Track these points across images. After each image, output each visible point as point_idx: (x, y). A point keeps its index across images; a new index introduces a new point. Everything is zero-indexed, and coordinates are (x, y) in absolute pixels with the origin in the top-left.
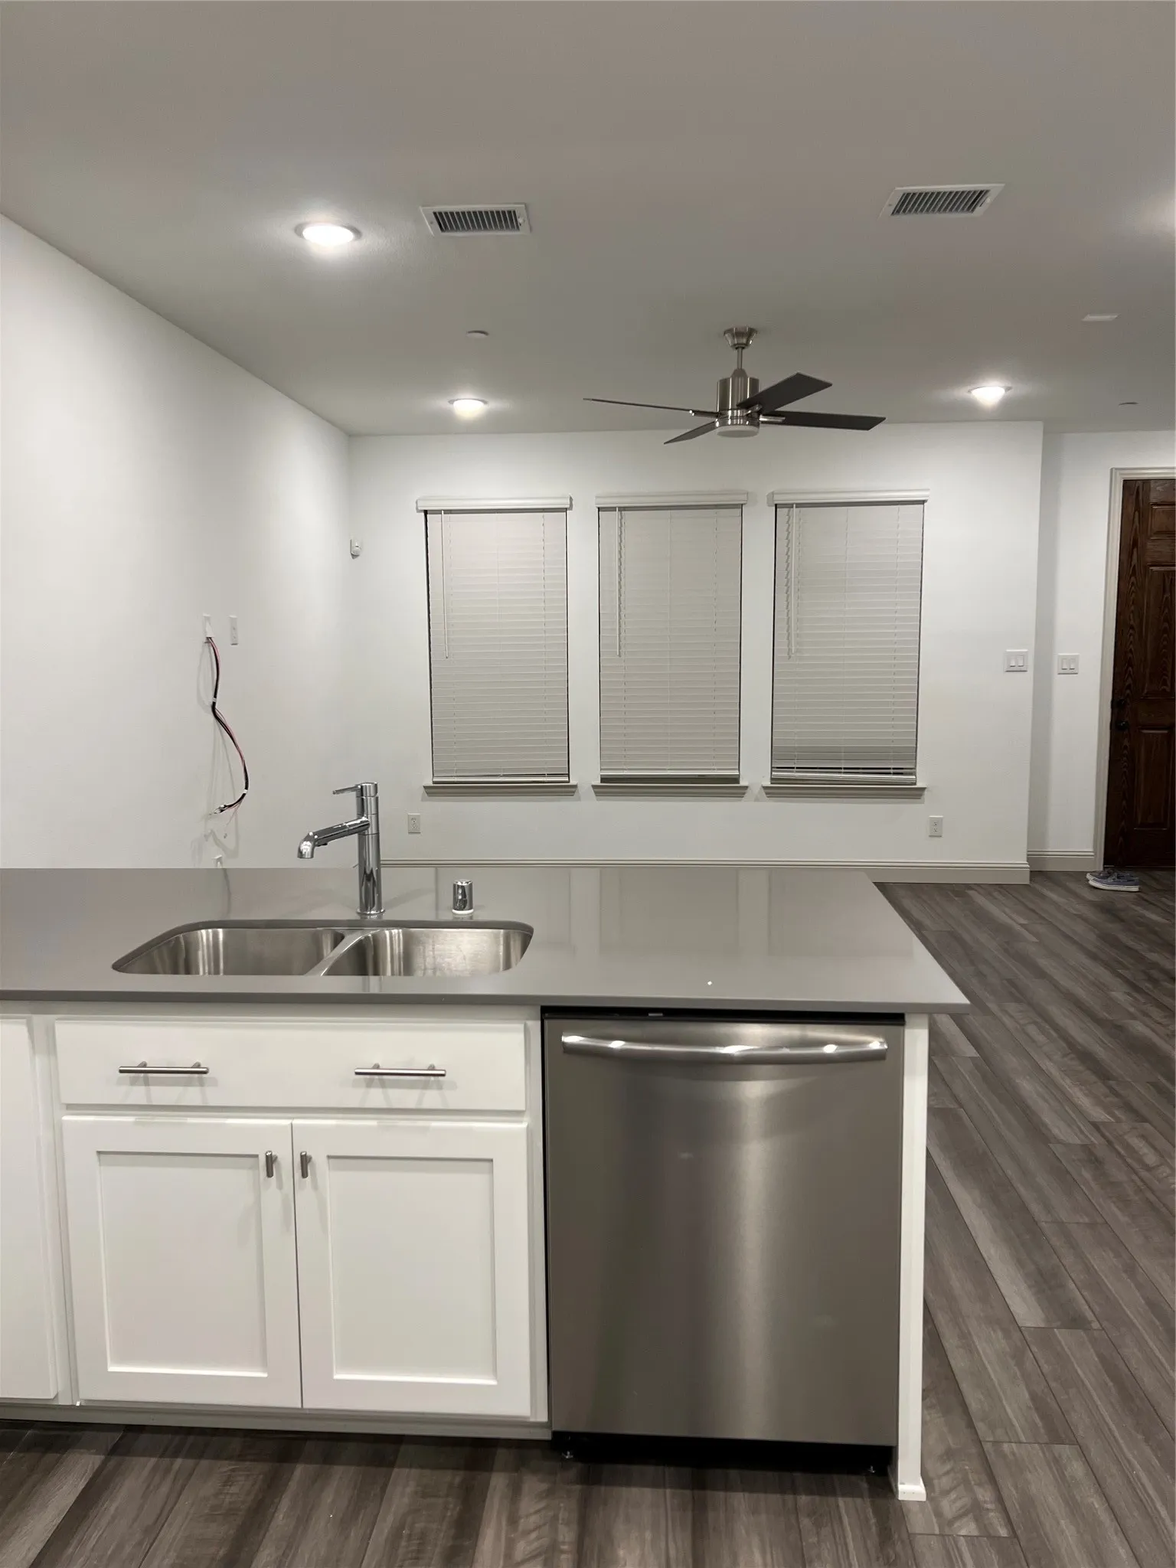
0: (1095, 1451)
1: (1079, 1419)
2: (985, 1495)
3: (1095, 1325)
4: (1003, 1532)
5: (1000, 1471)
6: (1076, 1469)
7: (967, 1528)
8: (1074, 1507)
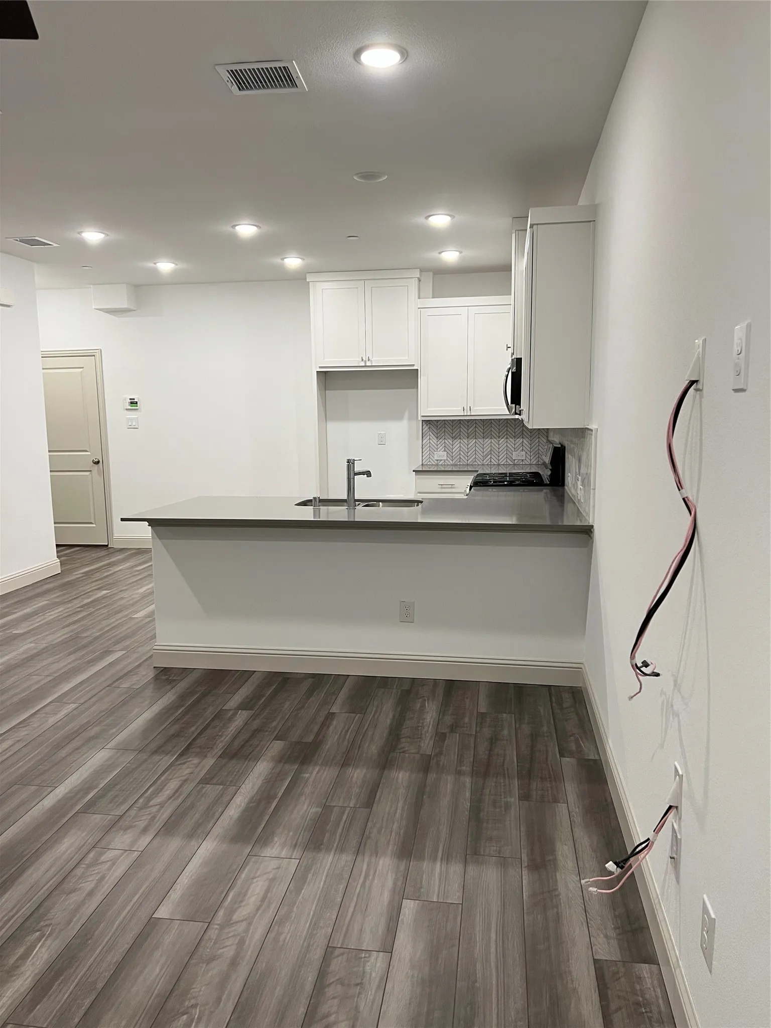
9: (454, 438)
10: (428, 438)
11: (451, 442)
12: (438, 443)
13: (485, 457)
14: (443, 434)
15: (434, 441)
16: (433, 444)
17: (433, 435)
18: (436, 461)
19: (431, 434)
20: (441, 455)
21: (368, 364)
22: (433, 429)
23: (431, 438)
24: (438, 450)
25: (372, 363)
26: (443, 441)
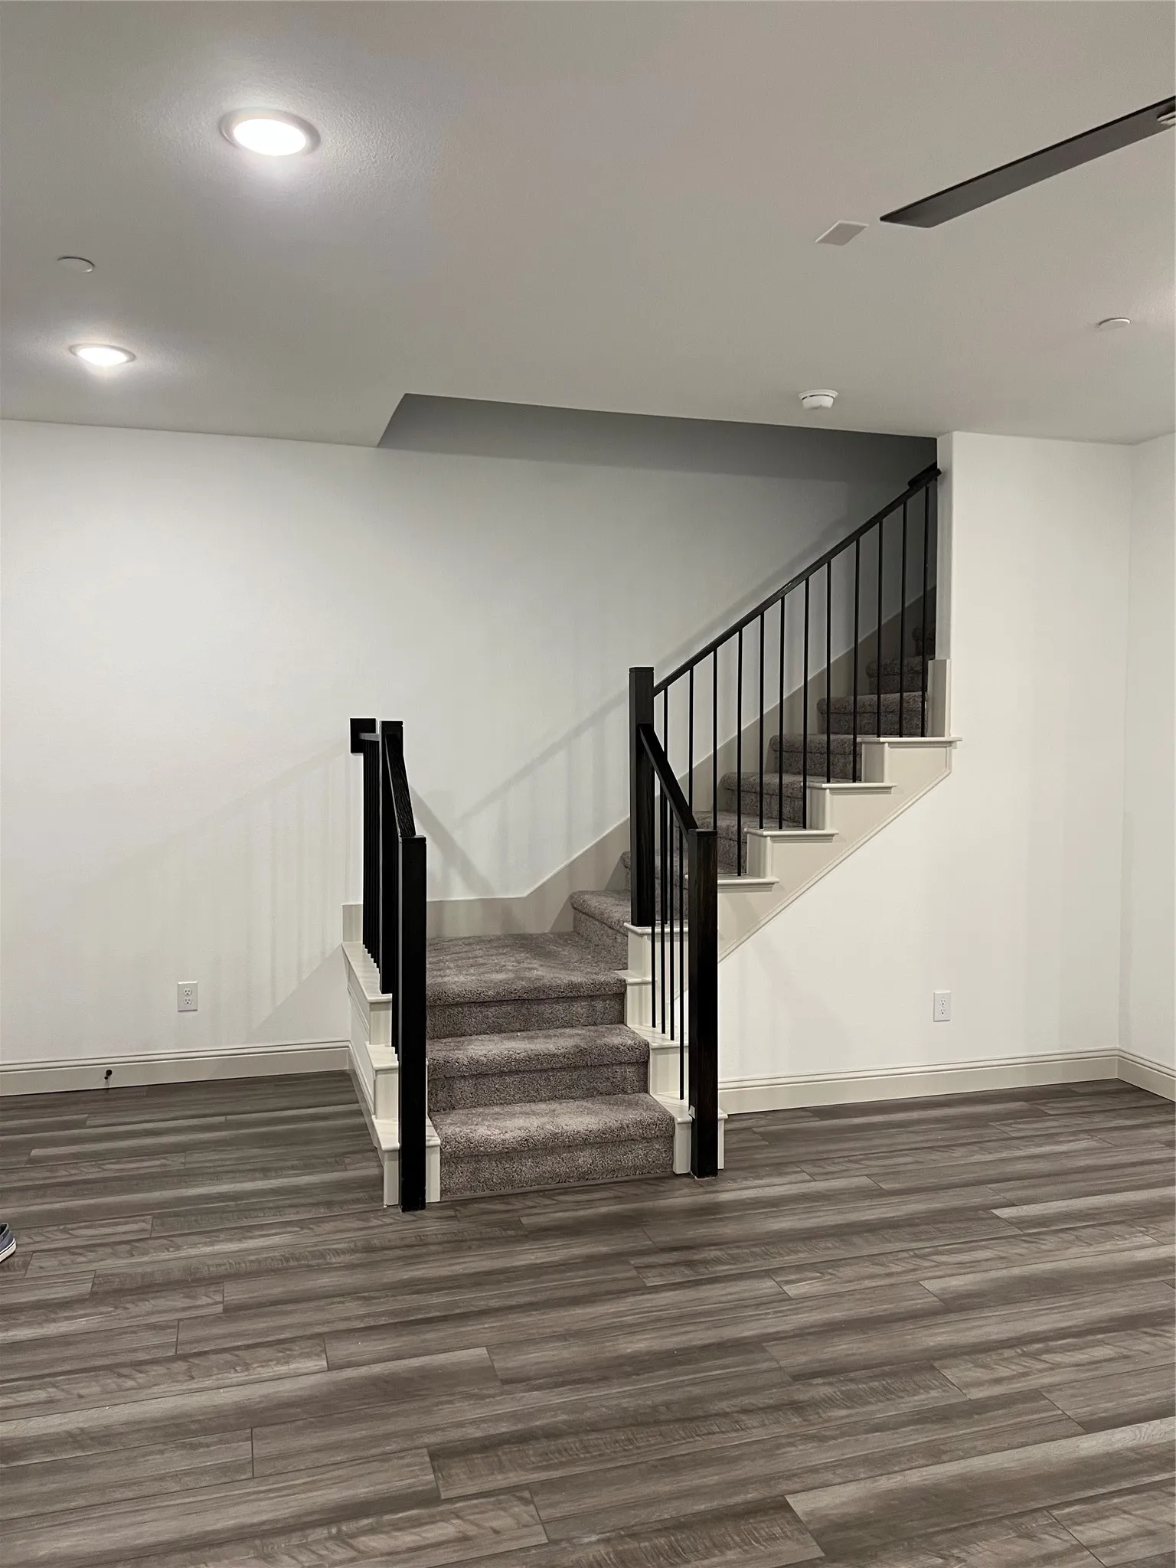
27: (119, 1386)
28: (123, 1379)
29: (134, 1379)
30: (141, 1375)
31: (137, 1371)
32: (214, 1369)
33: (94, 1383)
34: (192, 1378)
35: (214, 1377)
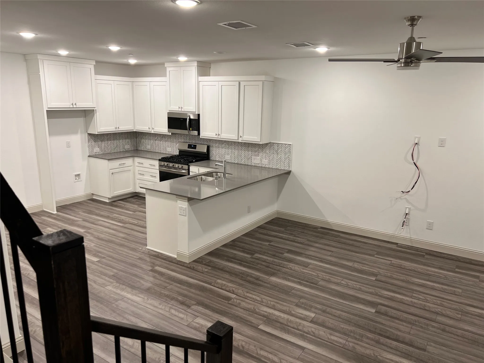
0: (136, 260)
1: (140, 261)
2: (141, 251)
3: (148, 272)
4: (137, 250)
5: (143, 253)
6: (135, 257)
7: (140, 248)
8: (132, 254)
9: (102, 141)
10: (91, 142)
11: (101, 143)
12: (95, 144)
13: (115, 149)
14: (97, 139)
15: (93, 143)
16: (93, 145)
17: (93, 141)
18: (95, 153)
19: (92, 140)
20: (97, 150)
21: (75, 106)
22: (93, 137)
23: (92, 142)
24: (96, 147)
25: (76, 106)
26: (97, 143)
27: (316, 330)
28: (314, 331)
29: (311, 330)
30: (309, 330)
31: (309, 332)
32: (294, 323)
33: (320, 334)
34: (300, 323)
35: (296, 321)
